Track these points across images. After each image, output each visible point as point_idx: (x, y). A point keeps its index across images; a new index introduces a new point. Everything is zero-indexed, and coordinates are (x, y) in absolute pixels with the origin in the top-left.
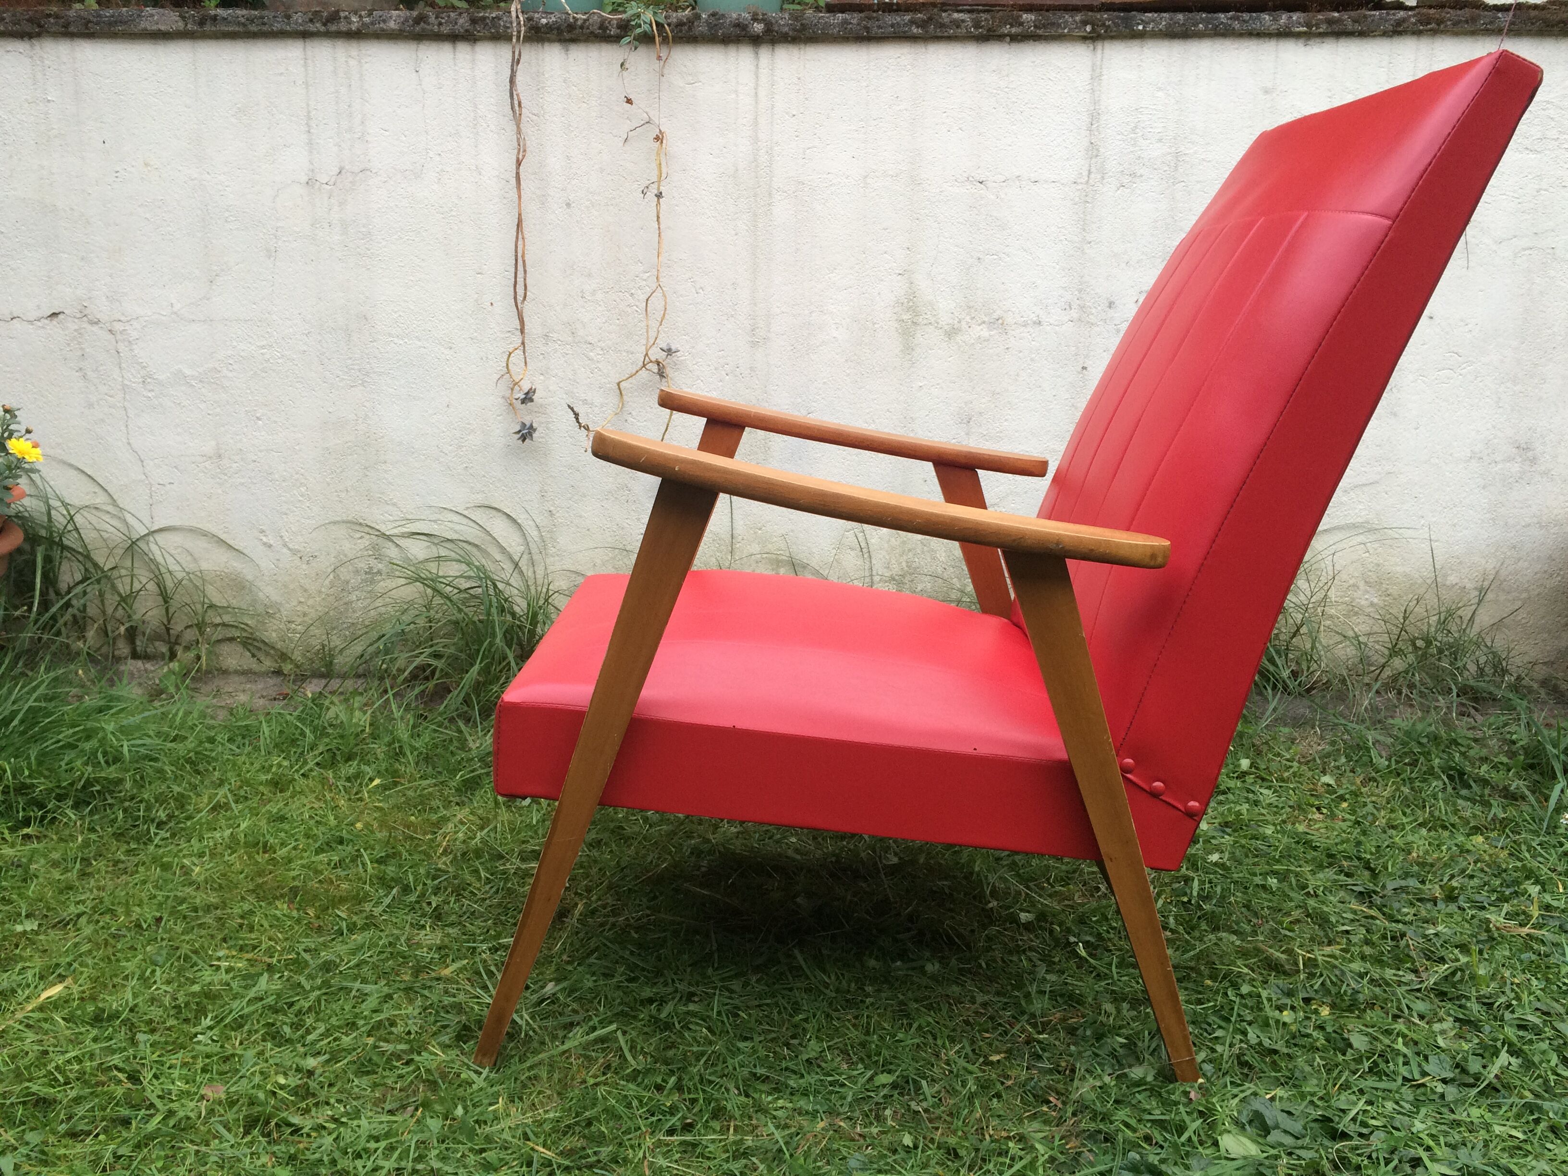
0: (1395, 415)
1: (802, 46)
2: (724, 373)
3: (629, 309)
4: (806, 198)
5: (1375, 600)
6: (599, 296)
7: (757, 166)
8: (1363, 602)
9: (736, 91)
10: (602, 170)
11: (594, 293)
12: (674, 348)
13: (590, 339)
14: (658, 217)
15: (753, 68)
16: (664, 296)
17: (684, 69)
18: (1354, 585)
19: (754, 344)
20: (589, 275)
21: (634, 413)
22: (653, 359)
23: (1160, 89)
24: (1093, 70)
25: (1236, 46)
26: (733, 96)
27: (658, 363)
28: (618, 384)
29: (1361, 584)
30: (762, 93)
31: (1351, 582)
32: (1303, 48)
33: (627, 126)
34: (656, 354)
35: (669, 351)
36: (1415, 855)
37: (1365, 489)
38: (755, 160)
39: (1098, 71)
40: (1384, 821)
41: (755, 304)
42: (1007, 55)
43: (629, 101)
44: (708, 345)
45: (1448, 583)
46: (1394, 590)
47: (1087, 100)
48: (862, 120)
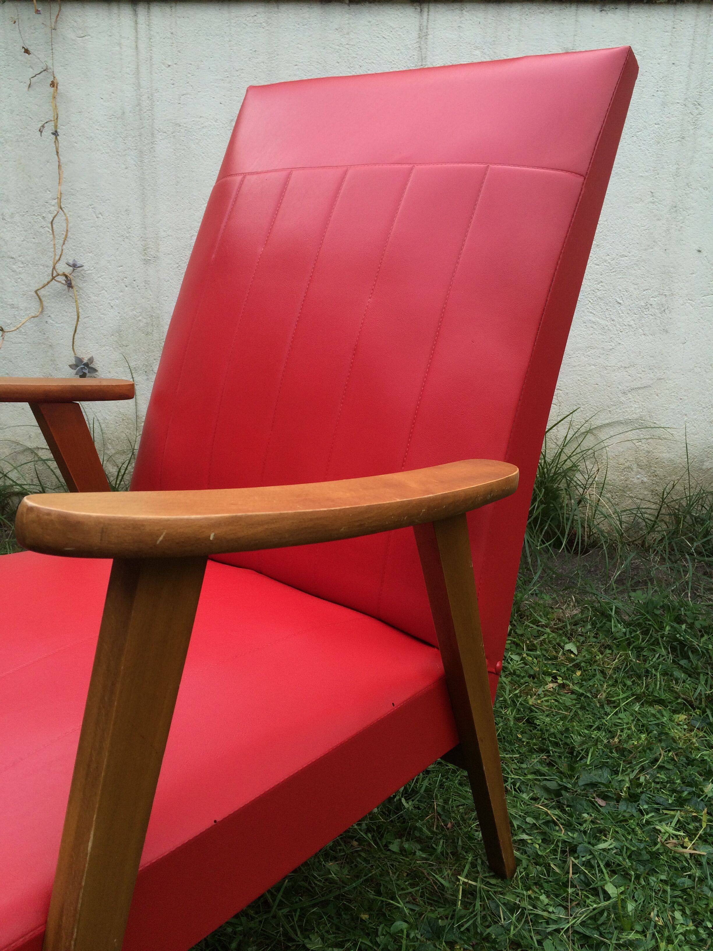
0: (667, 332)
1: (173, 4)
2: (123, 285)
3: (42, 230)
4: (182, 138)
5: (645, 480)
6: (17, 218)
7: (140, 110)
8: (636, 481)
9: (120, 44)
10: (12, 112)
11: (12, 215)
12: (79, 263)
13: (12, 254)
14: (57, 153)
15: (132, 24)
16: (67, 219)
17: (75, 24)
18: (629, 467)
19: (147, 262)
20: (7, 201)
21: (52, 316)
22: (61, 273)
23: (477, 48)
24: (420, 30)
25: (542, 10)
26: (118, 48)
27: (66, 276)
28: (36, 292)
29: (635, 467)
30: (142, 46)
31: (627, 465)
32: (599, 14)
33: (31, 72)
34: (62, 267)
35: (74, 266)
36: (616, 740)
37: (640, 391)
38: (139, 105)
39: (425, 30)
40: (604, 695)
41: (145, 228)
42: (347, 15)
43: (27, 51)
44: (109, 262)
45: (704, 467)
46: (660, 472)
47: (416, 57)
48: (226, 71)
